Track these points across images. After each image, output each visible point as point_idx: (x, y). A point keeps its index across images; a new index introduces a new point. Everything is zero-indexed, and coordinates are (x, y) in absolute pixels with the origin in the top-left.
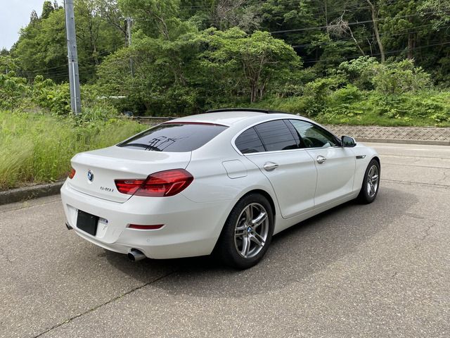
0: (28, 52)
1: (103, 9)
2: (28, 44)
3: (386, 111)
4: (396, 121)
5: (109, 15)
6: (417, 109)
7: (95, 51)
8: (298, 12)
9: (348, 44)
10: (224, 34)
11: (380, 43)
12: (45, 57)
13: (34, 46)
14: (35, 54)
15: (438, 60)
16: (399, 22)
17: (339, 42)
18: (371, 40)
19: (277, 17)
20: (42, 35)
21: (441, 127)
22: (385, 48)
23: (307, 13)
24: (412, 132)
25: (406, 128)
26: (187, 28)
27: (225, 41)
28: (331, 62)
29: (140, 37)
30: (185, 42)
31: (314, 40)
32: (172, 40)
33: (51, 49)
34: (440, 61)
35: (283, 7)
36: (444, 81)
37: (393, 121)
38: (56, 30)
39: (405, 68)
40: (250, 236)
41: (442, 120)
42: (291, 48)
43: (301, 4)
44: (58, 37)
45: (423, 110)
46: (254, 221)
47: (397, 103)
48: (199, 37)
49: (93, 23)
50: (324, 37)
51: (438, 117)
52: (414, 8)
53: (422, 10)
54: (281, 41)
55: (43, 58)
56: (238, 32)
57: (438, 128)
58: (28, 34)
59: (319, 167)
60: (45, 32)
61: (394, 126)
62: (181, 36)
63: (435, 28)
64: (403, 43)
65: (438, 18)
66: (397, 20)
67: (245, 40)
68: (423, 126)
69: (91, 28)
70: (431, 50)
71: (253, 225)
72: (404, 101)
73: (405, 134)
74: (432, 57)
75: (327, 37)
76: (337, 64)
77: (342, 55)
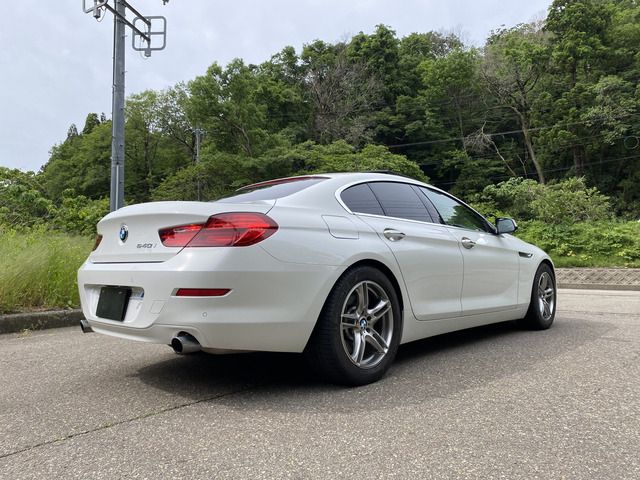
0: (59, 177)
1: (164, 121)
2: (61, 166)
3: (554, 247)
4: (569, 259)
5: (173, 128)
6: (597, 243)
7: (150, 174)
8: (424, 123)
9: (493, 163)
10: (325, 149)
11: (536, 163)
12: (83, 182)
13: (68, 169)
14: (68, 179)
15: (617, 183)
16: (559, 135)
17: (481, 161)
18: (523, 159)
19: (396, 130)
20: (81, 155)
21: (635, 267)
22: (544, 168)
23: (437, 123)
24: (593, 274)
25: (585, 269)
26: (277, 142)
27: (326, 158)
28: (472, 186)
29: (212, 152)
30: (273, 159)
31: (447, 158)
32: (256, 156)
33: (91, 172)
34: (620, 185)
35: (404, 116)
36: (630, 211)
37: (564, 260)
38: (101, 148)
39: (574, 188)
40: (366, 333)
41: (634, 258)
42: (416, 166)
43: (427, 113)
44: (102, 157)
45: (606, 244)
46: (370, 312)
47: (569, 236)
48: (293, 152)
49: (150, 138)
50: (460, 155)
51: (628, 254)
52: (576, 117)
53: (588, 119)
54: (403, 158)
55: (79, 184)
56: (343, 147)
57: (630, 270)
58: (62, 154)
59: (466, 252)
60: (85, 150)
61: (567, 267)
62: (269, 151)
63: (608, 140)
64: (568, 162)
65: (612, 129)
66: (556, 131)
67: (354, 155)
68: (608, 266)
69: (146, 145)
70: (606, 169)
71: (369, 318)
72: (577, 233)
73: (583, 277)
74: (609, 178)
75: (464, 153)
76: (480, 189)
77: (487, 177)
